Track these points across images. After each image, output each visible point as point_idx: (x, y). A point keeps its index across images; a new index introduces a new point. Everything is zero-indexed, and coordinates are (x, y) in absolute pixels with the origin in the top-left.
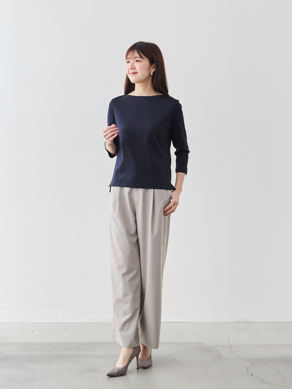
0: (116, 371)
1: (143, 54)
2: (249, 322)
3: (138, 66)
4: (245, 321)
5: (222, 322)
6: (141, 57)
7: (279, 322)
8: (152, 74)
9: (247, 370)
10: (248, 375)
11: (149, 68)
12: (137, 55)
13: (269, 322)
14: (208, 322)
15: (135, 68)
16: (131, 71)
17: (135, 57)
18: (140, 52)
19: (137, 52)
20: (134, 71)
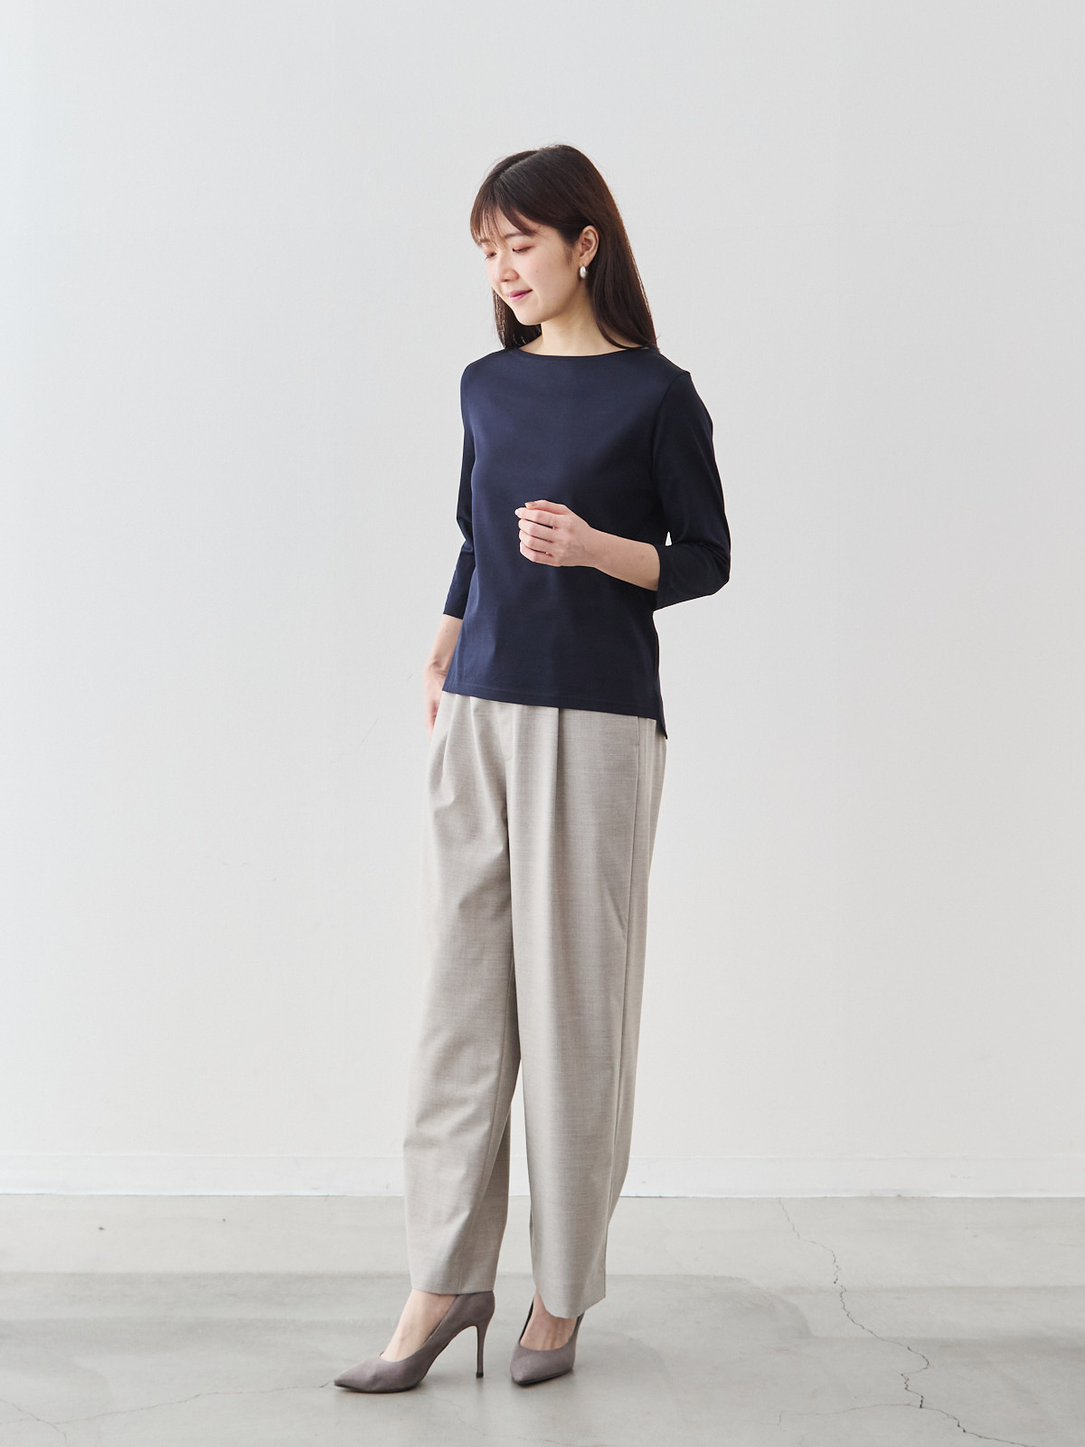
0: (369, 1374)
1: (526, 216)
2: (913, 1198)
3: (523, 264)
4: (899, 1196)
5: (813, 1198)
6: (526, 232)
7: (1026, 1200)
8: (583, 272)
9: (905, 1386)
10: (909, 1405)
11: (569, 259)
12: (507, 227)
13: (990, 1200)
14: (758, 1196)
15: (518, 277)
16: (506, 291)
17: (502, 235)
18: (517, 213)
19: (505, 214)
20: (519, 287)
